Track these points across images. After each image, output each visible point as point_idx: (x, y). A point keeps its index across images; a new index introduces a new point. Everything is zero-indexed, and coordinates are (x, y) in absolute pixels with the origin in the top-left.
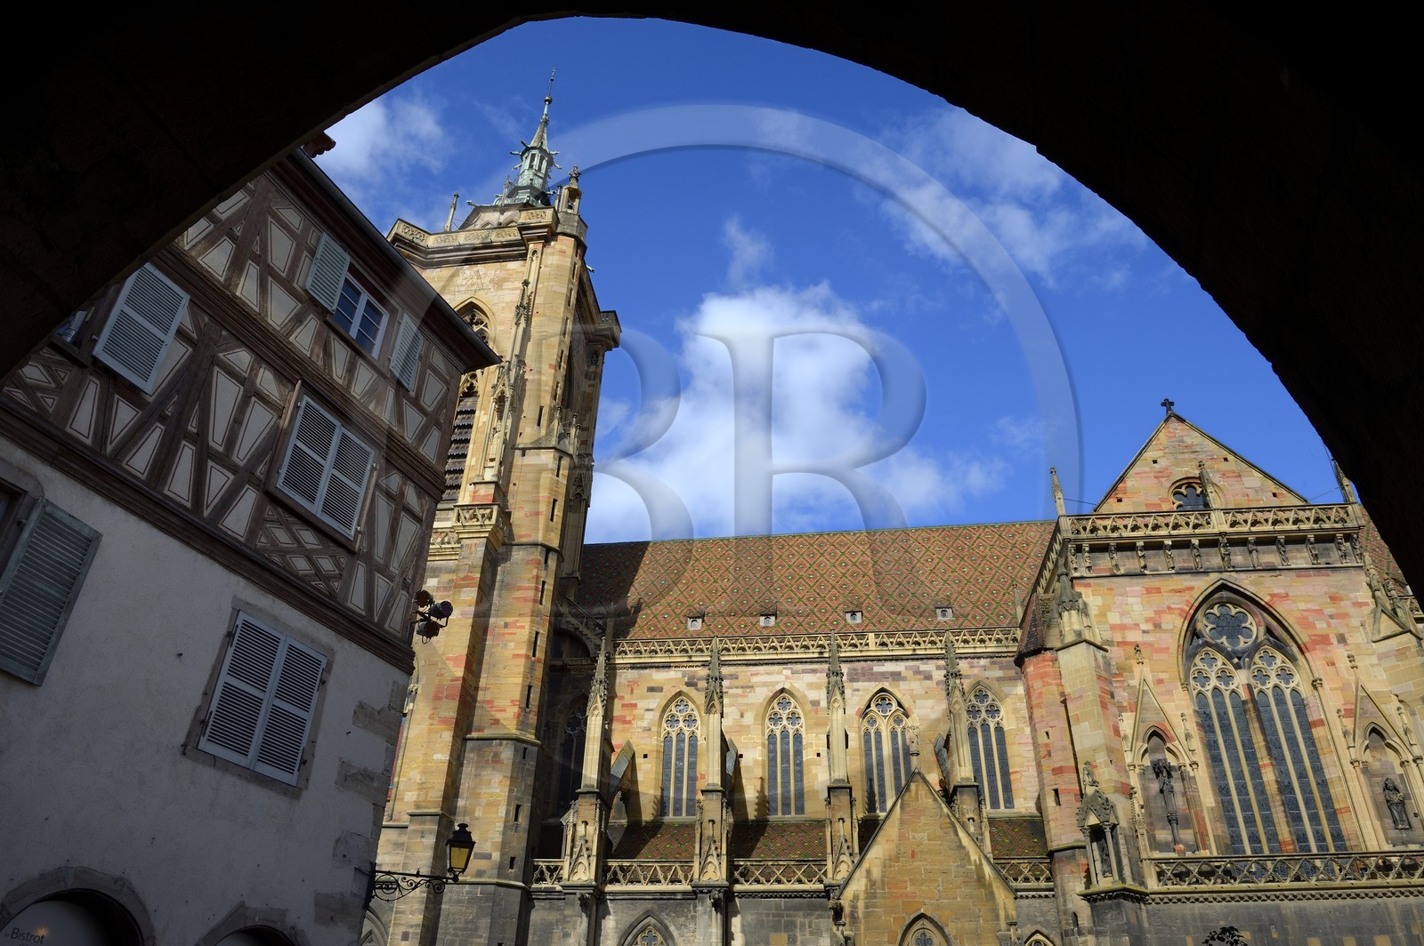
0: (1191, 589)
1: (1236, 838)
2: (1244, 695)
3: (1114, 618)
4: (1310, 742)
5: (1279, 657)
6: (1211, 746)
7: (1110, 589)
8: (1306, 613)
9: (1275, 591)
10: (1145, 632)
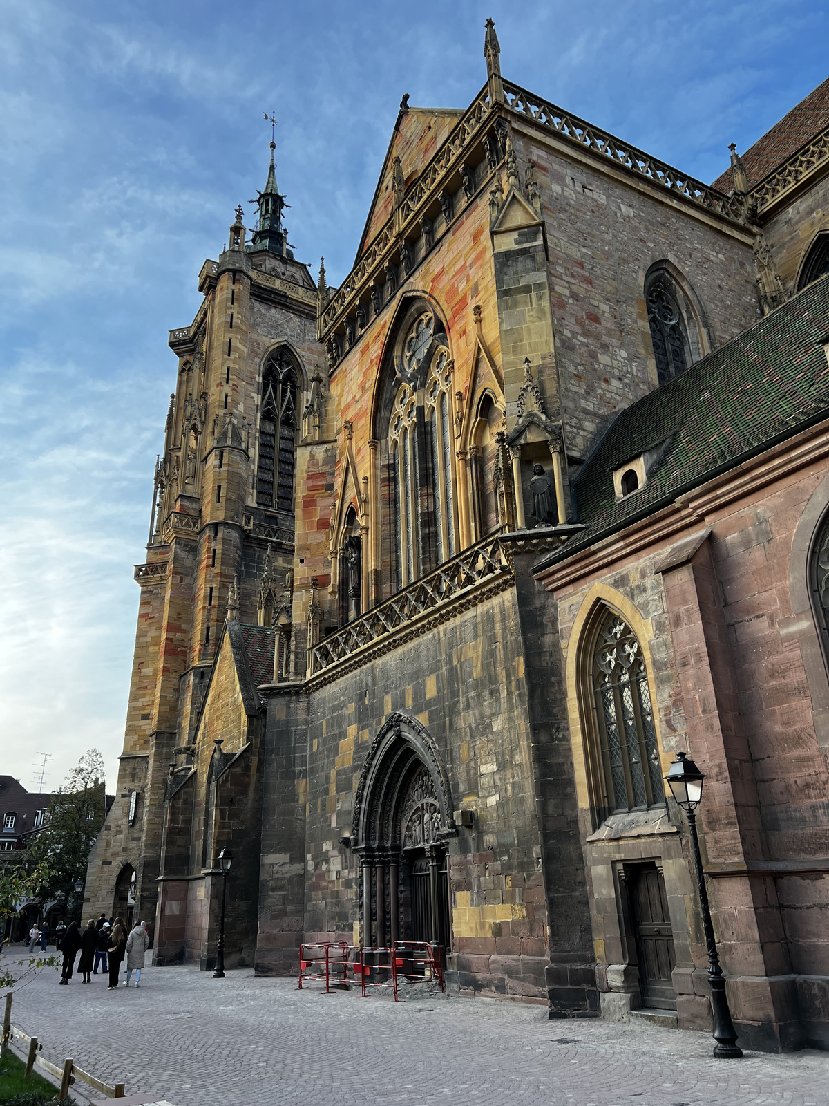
3: (344, 401)
7: (345, 371)
8: (453, 281)
9: (436, 272)
10: (357, 402)
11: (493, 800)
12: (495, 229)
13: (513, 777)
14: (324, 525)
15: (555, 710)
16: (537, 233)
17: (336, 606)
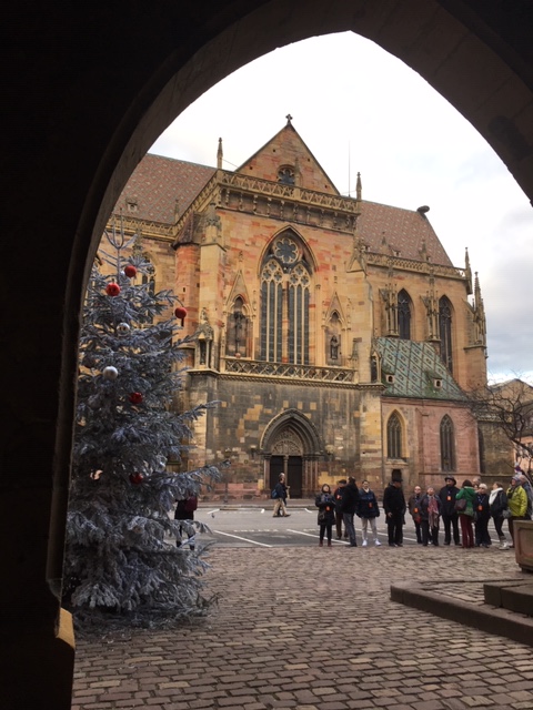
0: (274, 227)
1: (264, 353)
2: (284, 287)
3: (233, 234)
4: (307, 314)
5: (305, 270)
6: (263, 308)
9: (312, 238)
10: (247, 245)
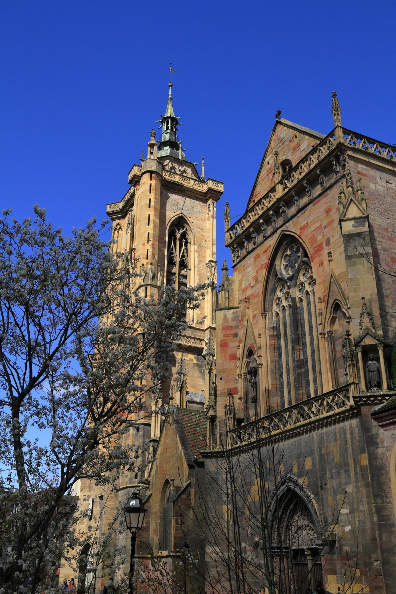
0: (270, 246)
3: (243, 284)
7: (244, 267)
8: (314, 232)
9: (303, 224)
10: (253, 287)
11: (348, 528)
12: (342, 219)
13: (359, 517)
14: (233, 357)
15: (384, 488)
16: (365, 221)
17: (242, 406)
